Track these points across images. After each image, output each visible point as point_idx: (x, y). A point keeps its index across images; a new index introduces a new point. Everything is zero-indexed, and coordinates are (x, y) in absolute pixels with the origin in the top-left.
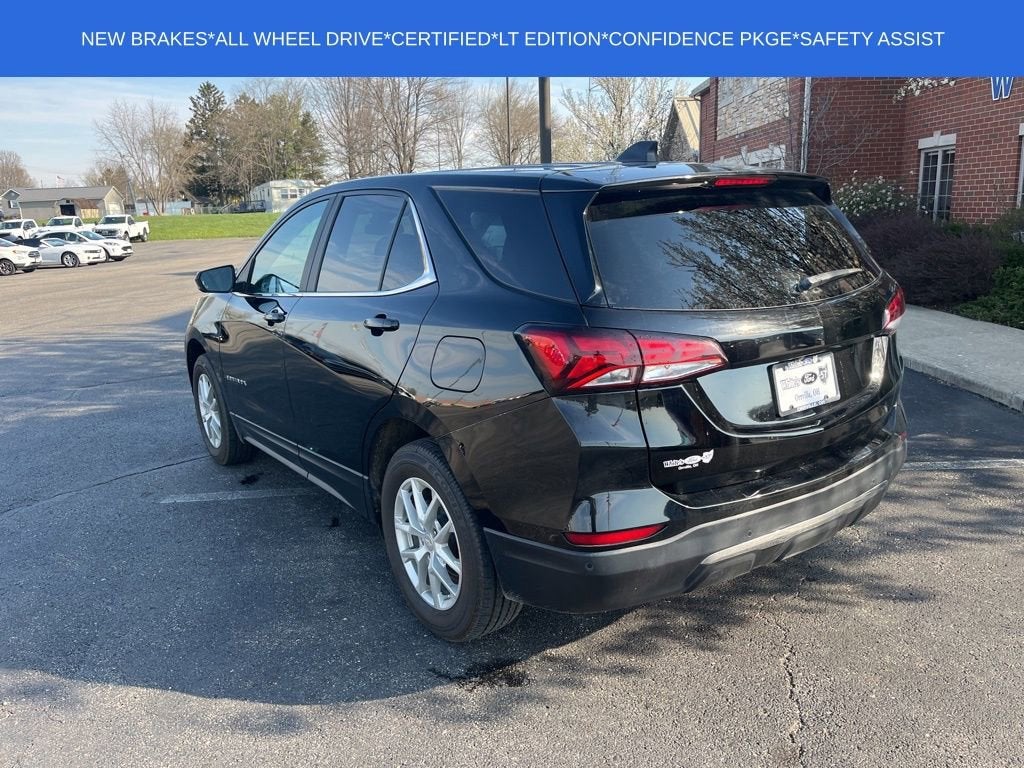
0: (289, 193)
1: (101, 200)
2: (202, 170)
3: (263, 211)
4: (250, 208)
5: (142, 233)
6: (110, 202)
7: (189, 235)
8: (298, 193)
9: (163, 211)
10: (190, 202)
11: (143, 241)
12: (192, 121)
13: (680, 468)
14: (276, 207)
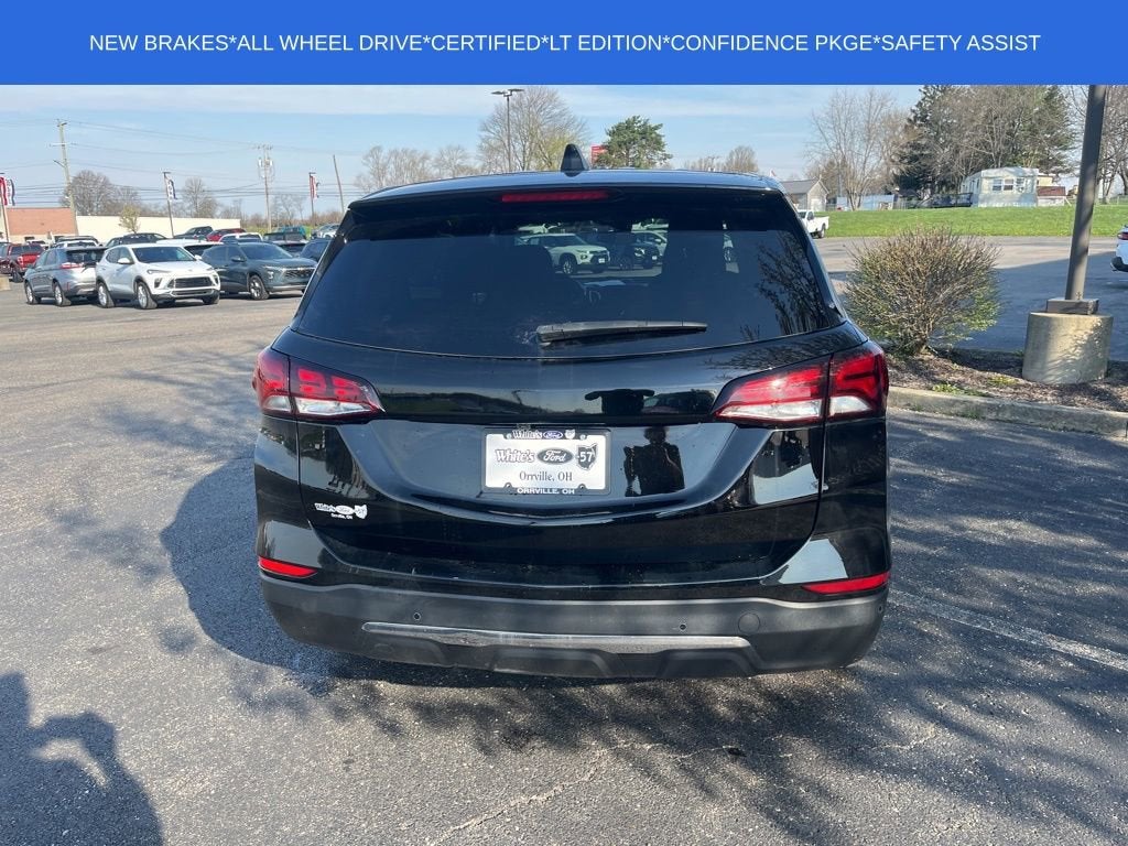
0: (1004, 184)
1: (804, 194)
2: (914, 159)
3: (968, 205)
4: (953, 202)
5: (819, 229)
6: (813, 196)
7: (868, 233)
8: (1015, 183)
9: (859, 205)
10: (893, 196)
11: (820, 237)
12: (919, 104)
13: (333, 515)
14: (983, 201)
